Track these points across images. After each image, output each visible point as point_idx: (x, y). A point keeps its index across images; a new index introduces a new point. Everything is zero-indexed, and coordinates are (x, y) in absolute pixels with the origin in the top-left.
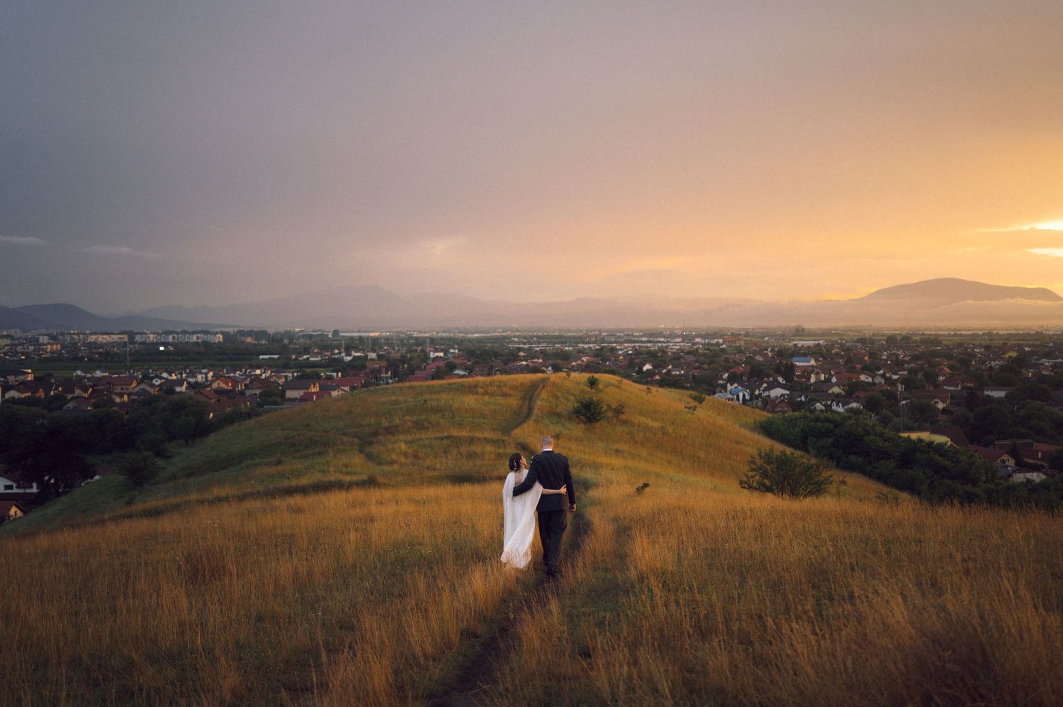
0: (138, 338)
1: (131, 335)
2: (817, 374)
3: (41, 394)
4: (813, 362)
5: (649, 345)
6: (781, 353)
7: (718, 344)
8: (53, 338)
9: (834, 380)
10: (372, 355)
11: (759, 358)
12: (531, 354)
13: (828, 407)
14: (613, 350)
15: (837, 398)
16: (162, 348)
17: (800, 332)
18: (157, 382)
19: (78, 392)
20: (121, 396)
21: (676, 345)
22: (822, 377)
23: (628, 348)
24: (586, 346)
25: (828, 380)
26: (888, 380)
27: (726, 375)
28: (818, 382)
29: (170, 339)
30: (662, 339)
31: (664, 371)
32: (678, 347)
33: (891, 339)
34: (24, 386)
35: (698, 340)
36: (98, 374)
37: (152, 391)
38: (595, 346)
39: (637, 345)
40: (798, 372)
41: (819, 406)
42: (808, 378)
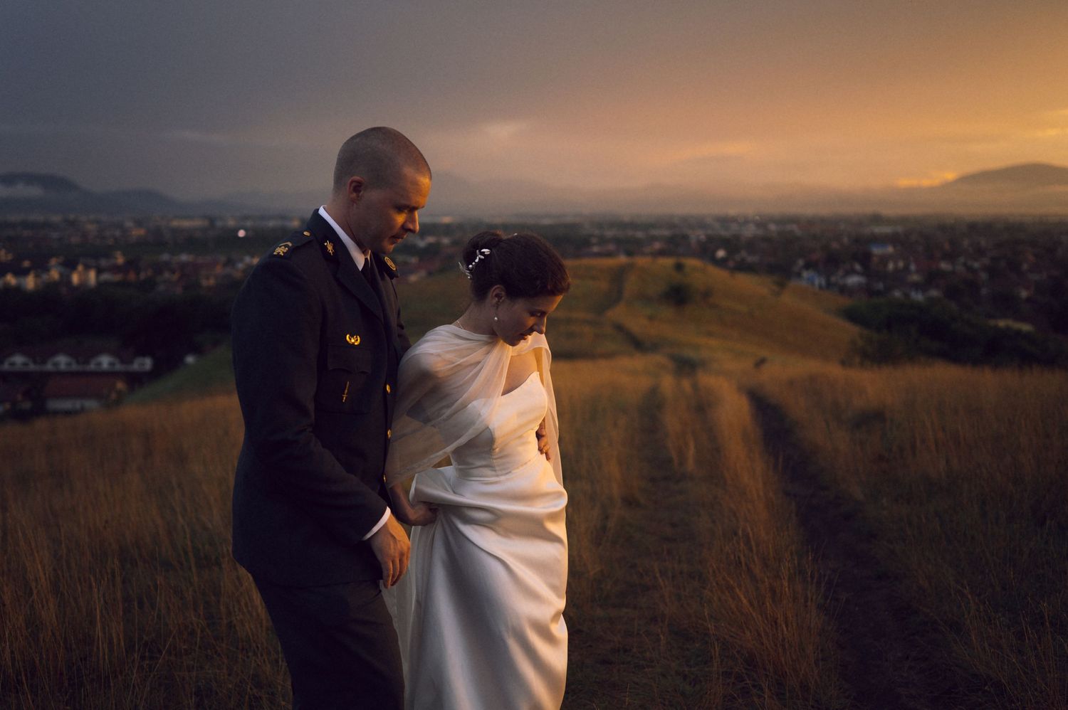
0: (219, 224)
1: (212, 221)
2: (895, 262)
3: (132, 276)
4: (890, 249)
5: (722, 231)
6: (858, 240)
7: (792, 231)
8: (139, 223)
9: (913, 267)
10: (446, 241)
11: (835, 245)
12: (603, 240)
13: (907, 295)
14: (685, 237)
15: (916, 286)
16: (241, 233)
17: (877, 218)
18: (240, 266)
19: (167, 275)
20: (208, 278)
21: (750, 231)
22: (901, 264)
23: (701, 235)
24: (658, 232)
25: (906, 268)
26: (970, 269)
27: (801, 262)
28: (896, 270)
29: (249, 224)
30: (735, 225)
31: (738, 257)
34: (115, 269)
35: (772, 226)
36: (184, 258)
37: (238, 275)
38: (666, 233)
39: (710, 232)
40: (875, 259)
41: (897, 294)
42: (885, 265)
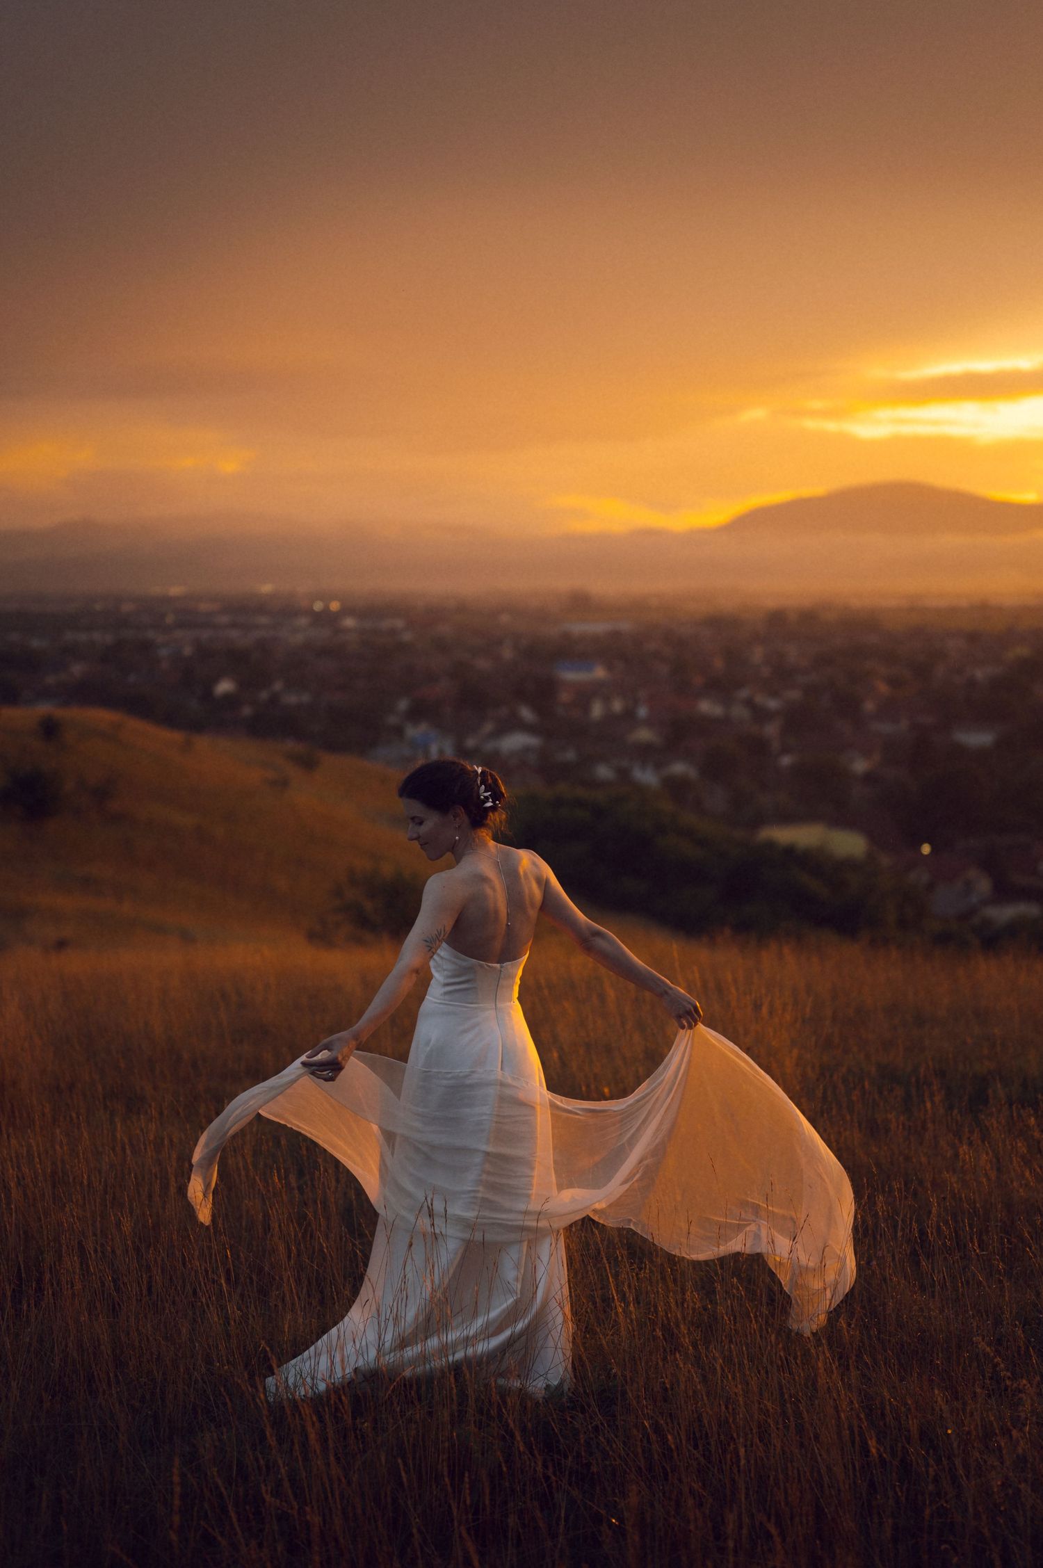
2: (607, 700)
4: (600, 673)
5: (234, 634)
6: (532, 652)
7: (393, 632)
9: (642, 712)
11: (483, 664)
13: (624, 774)
14: (146, 647)
15: (645, 753)
17: (580, 603)
21: (298, 634)
22: (617, 706)
23: (184, 643)
24: (83, 637)
25: (629, 715)
26: (761, 715)
27: (403, 705)
28: (610, 718)
30: (263, 620)
31: (264, 695)
32: (299, 638)
33: (777, 618)
35: (349, 622)
38: (103, 638)
39: (205, 635)
40: (565, 696)
41: (604, 772)
42: (586, 708)
